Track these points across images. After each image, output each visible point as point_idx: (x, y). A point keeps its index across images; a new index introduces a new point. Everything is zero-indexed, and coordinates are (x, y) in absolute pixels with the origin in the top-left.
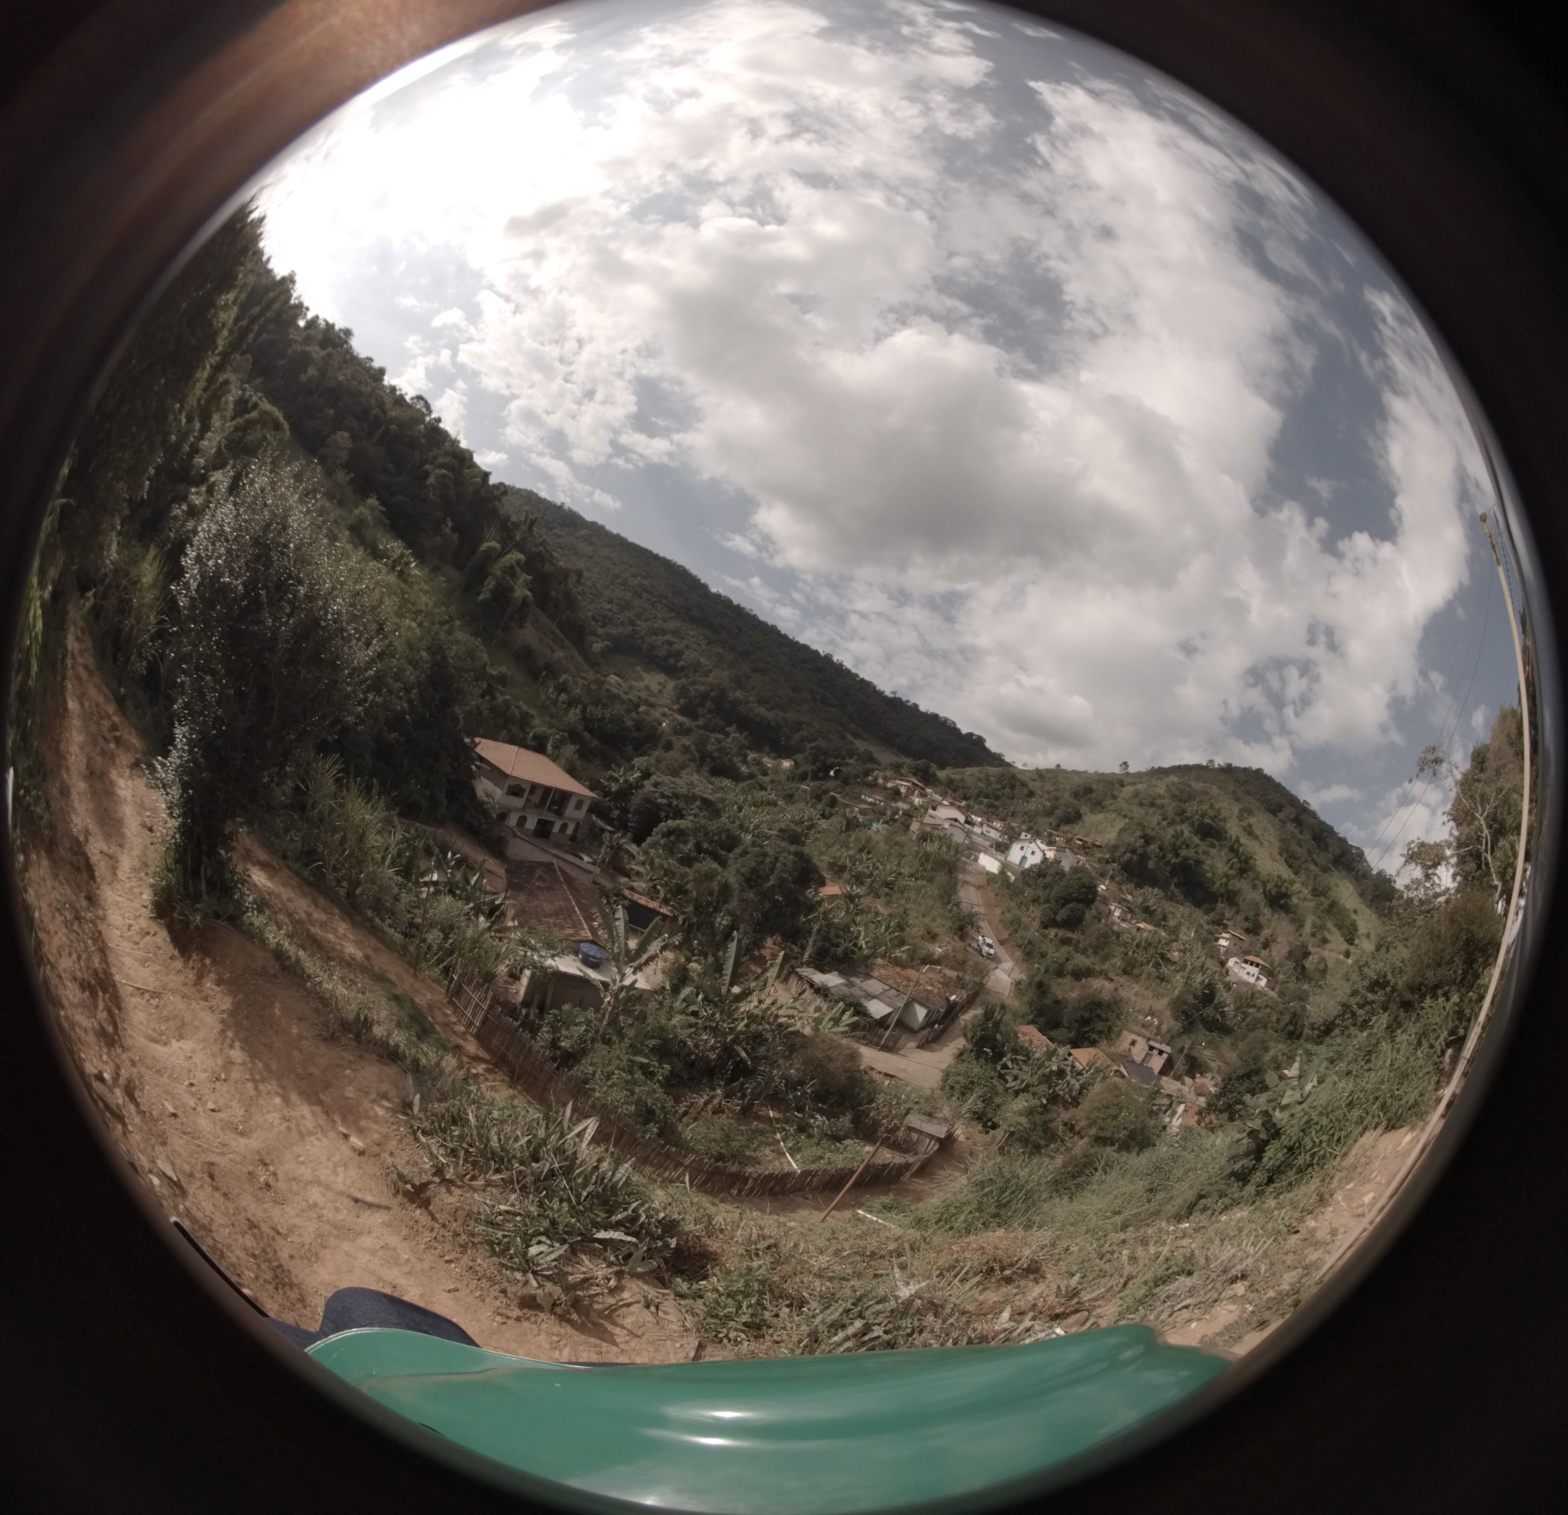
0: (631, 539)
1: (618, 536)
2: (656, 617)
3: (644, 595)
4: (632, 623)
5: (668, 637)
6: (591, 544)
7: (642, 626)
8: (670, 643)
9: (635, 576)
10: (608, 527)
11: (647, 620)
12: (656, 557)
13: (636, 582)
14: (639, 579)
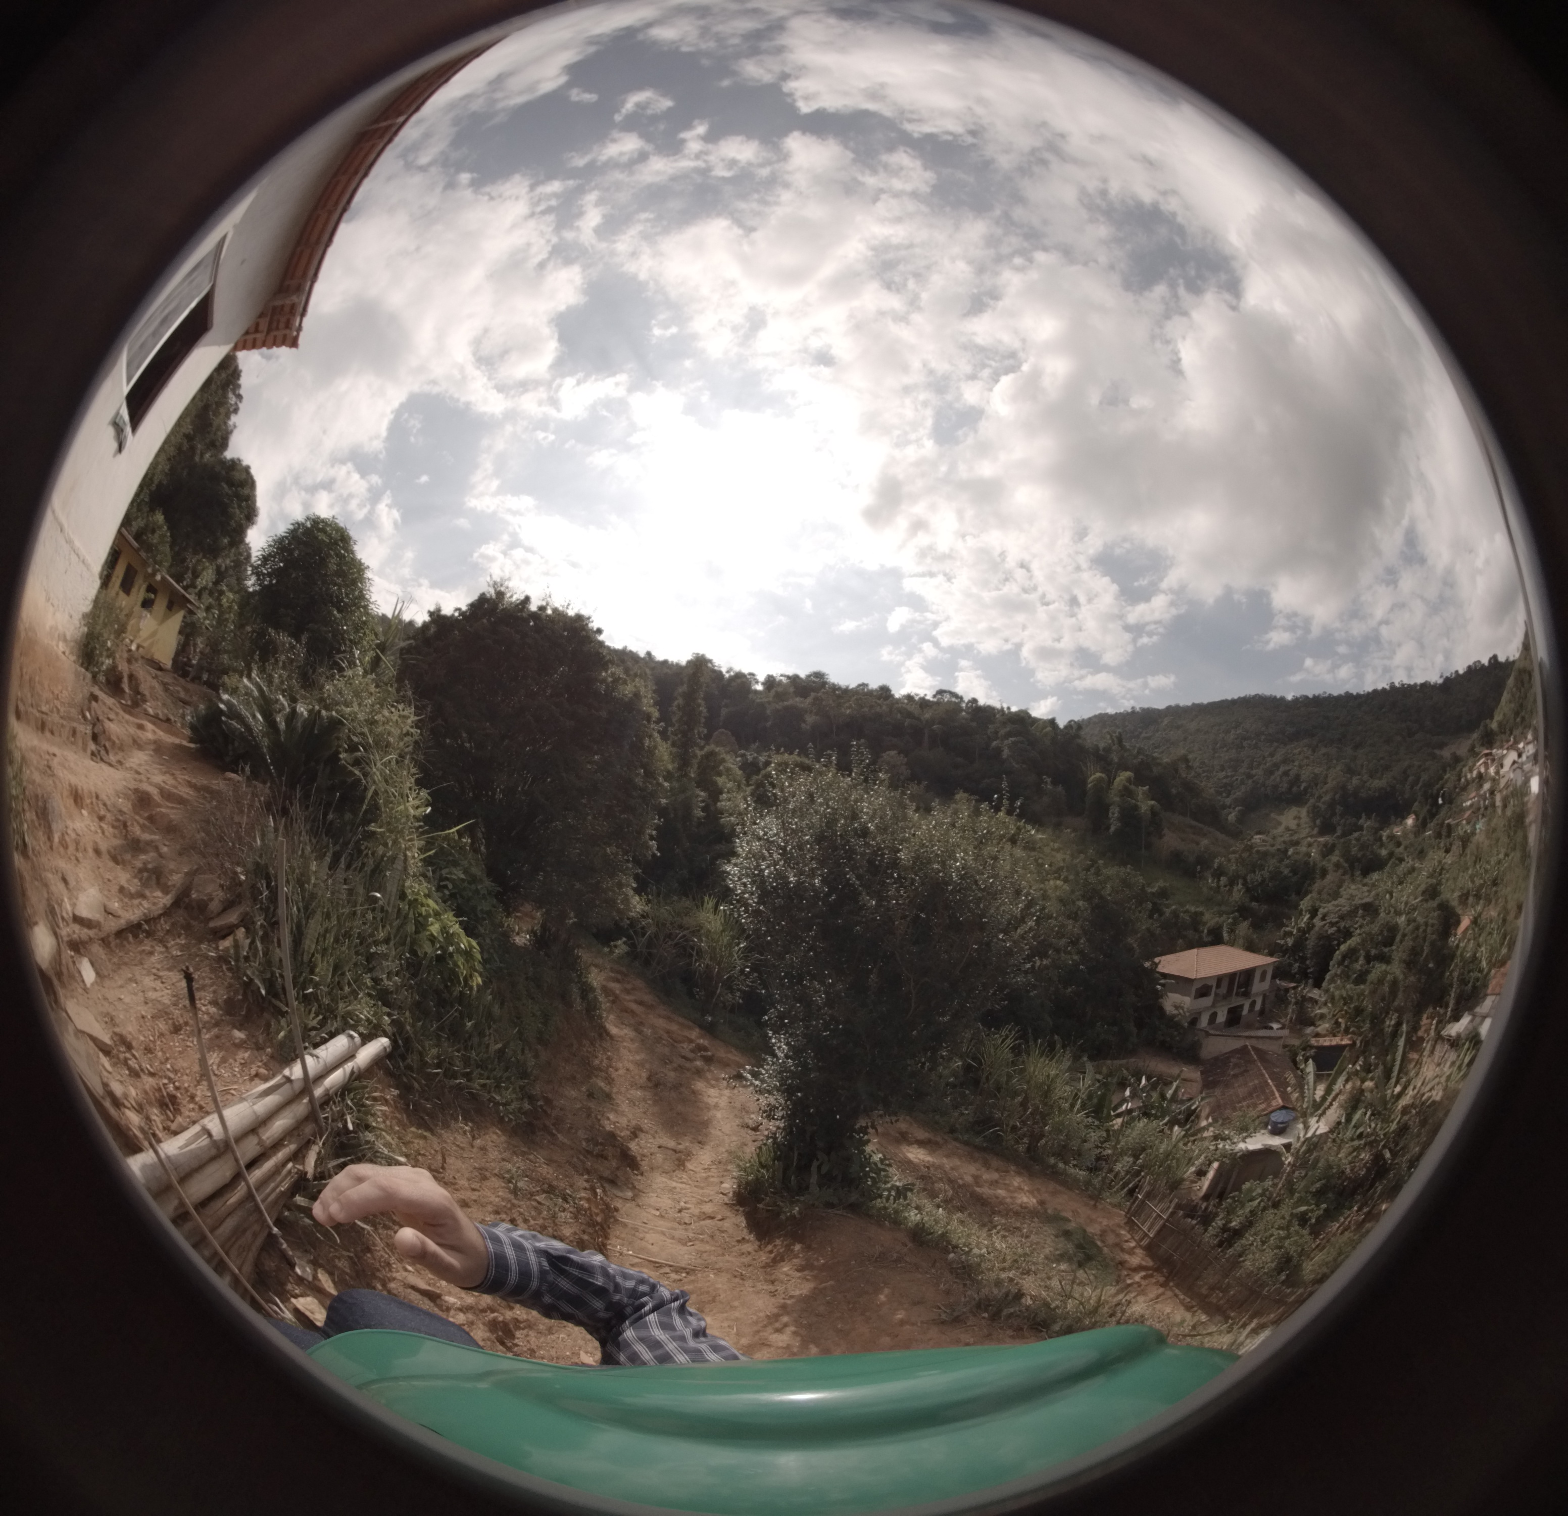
0: (1205, 700)
1: (1194, 704)
2: (1264, 758)
3: (1245, 743)
4: (1249, 776)
5: (1282, 769)
6: (1178, 727)
7: (1258, 772)
8: (1286, 773)
9: (1228, 732)
10: (1181, 704)
11: (1259, 765)
12: (1233, 702)
13: (1232, 736)
14: (1233, 732)
